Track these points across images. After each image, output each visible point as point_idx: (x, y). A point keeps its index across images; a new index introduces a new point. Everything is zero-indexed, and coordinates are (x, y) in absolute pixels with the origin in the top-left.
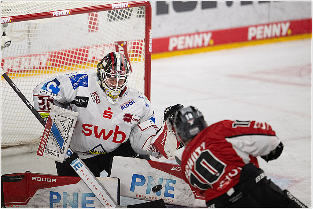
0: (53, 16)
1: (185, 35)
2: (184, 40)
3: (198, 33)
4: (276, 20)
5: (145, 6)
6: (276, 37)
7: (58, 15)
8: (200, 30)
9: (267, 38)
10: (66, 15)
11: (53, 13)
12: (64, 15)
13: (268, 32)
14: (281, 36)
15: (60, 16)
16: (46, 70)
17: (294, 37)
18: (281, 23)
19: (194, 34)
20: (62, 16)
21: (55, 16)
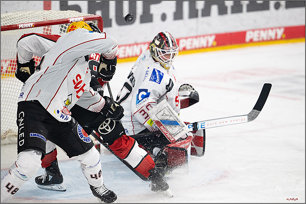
0: (19, 28)
1: (126, 46)
2: (125, 50)
3: (137, 44)
4: (203, 34)
5: (97, 20)
6: (203, 48)
7: (23, 27)
8: (139, 41)
9: (196, 49)
10: (30, 27)
11: (19, 25)
12: (29, 28)
13: (196, 43)
14: (207, 47)
15: (25, 28)
16: (11, 74)
17: (219, 48)
18: (207, 35)
19: (133, 45)
20: (27, 28)
21: (21, 28)
